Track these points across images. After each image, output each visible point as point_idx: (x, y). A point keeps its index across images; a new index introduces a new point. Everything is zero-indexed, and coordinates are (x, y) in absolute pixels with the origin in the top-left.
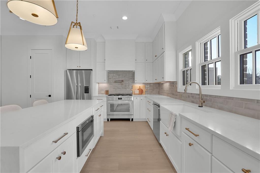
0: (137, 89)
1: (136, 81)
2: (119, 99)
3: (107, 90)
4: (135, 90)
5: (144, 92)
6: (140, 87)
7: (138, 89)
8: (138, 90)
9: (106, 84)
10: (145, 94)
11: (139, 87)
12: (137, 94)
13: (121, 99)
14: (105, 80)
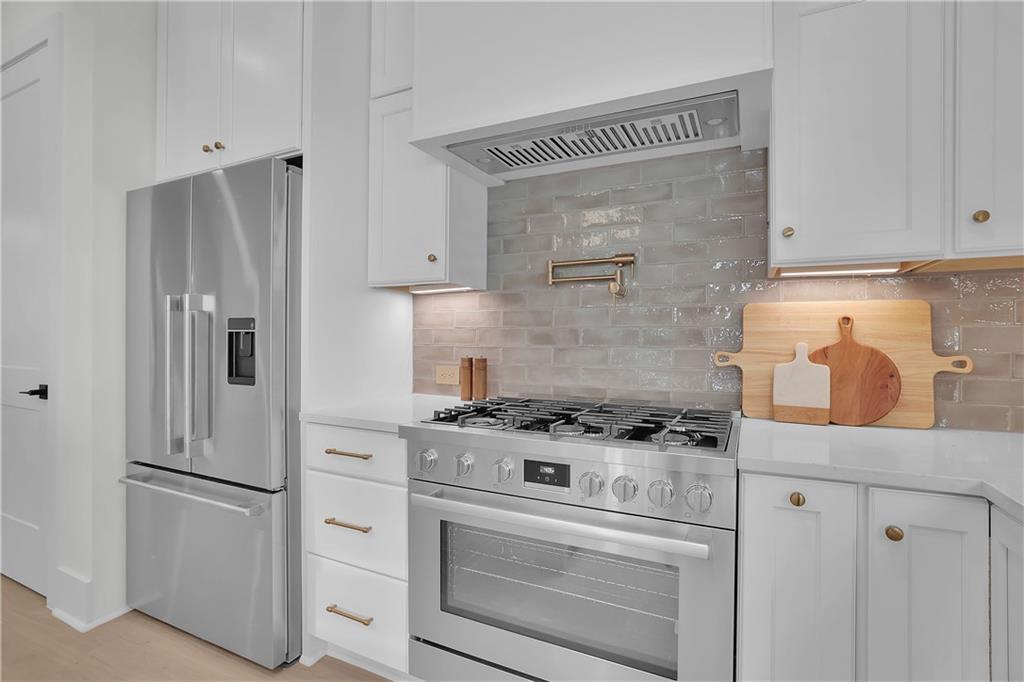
0: (804, 348)
1: (788, 233)
2: (533, 471)
3: (476, 355)
4: (782, 368)
5: (907, 394)
6: (847, 319)
7: (820, 356)
8: (824, 371)
9: (475, 300)
10: (936, 426)
11: (833, 327)
12: (808, 416)
13: (561, 475)
14: (433, 259)
